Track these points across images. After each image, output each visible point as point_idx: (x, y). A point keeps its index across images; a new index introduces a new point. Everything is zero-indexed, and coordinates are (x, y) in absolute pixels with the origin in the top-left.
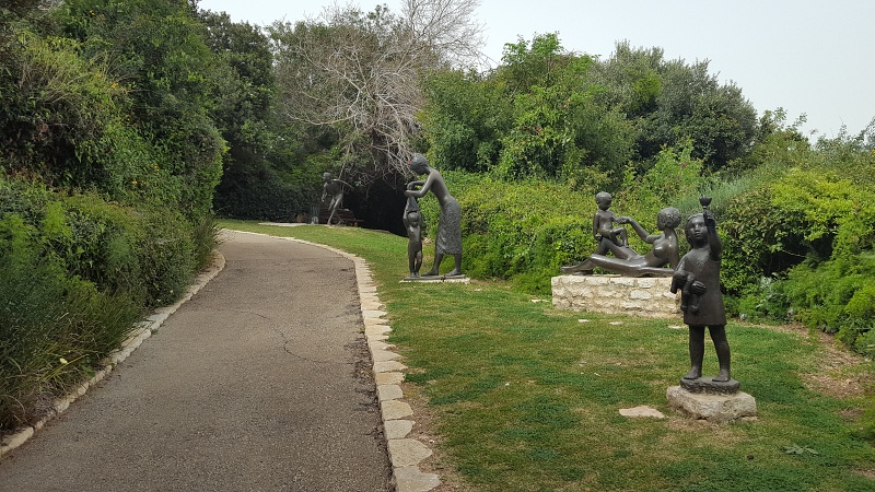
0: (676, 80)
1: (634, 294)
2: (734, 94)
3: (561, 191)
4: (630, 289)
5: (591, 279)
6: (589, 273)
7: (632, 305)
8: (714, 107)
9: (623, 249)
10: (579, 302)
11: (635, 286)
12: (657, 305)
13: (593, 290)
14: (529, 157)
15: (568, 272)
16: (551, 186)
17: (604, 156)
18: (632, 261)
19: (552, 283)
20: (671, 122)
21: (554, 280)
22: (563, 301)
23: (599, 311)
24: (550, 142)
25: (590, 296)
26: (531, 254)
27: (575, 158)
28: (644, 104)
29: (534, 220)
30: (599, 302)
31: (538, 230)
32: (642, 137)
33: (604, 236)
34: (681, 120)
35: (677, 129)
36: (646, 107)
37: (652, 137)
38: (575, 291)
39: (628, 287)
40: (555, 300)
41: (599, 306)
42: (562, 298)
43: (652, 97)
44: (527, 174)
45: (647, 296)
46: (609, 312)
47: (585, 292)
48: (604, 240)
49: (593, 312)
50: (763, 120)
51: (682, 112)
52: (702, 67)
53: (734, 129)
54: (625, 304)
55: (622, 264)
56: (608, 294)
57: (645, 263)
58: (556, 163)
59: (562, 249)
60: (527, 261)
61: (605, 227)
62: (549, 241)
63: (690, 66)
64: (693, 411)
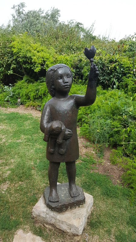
64: (68, 231)
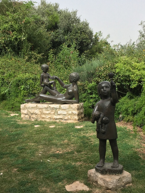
0: (65, 17)
1: (59, 112)
2: (86, 25)
3: (22, 61)
4: (57, 110)
5: (40, 105)
6: (38, 102)
7: (58, 117)
8: (80, 29)
9: (54, 91)
10: (34, 116)
11: (60, 108)
12: (69, 117)
13: (41, 110)
14: (6, 45)
15: (28, 102)
16: (17, 59)
17: (39, 47)
18: (58, 97)
19: (21, 108)
20: (64, 34)
21: (22, 106)
22: (27, 116)
23: (43, 120)
24: (16, 39)
25: (39, 113)
26: (9, 91)
27: (27, 47)
28: (53, 26)
29: (10, 75)
30: (43, 116)
31: (12, 80)
32: (53, 40)
33: (46, 85)
34: (67, 34)
35: (66, 37)
36: (53, 27)
37: (57, 40)
38: (32, 111)
39: (57, 109)
40: (22, 116)
41: (44, 118)
42: (26, 114)
43: (56, 23)
44: (6, 53)
45: (65, 113)
46: (48, 120)
47: (37, 111)
48: (46, 87)
49: (41, 121)
50: (95, 36)
51: (68, 30)
52: (75, 13)
53: (86, 39)
54: (55, 117)
55: (54, 98)
56: (47, 112)
57: (64, 98)
58: (19, 49)
59: (24, 89)
60: (7, 95)
61: (45, 81)
62: (18, 85)
63: (70, 12)
64: (104, 185)
